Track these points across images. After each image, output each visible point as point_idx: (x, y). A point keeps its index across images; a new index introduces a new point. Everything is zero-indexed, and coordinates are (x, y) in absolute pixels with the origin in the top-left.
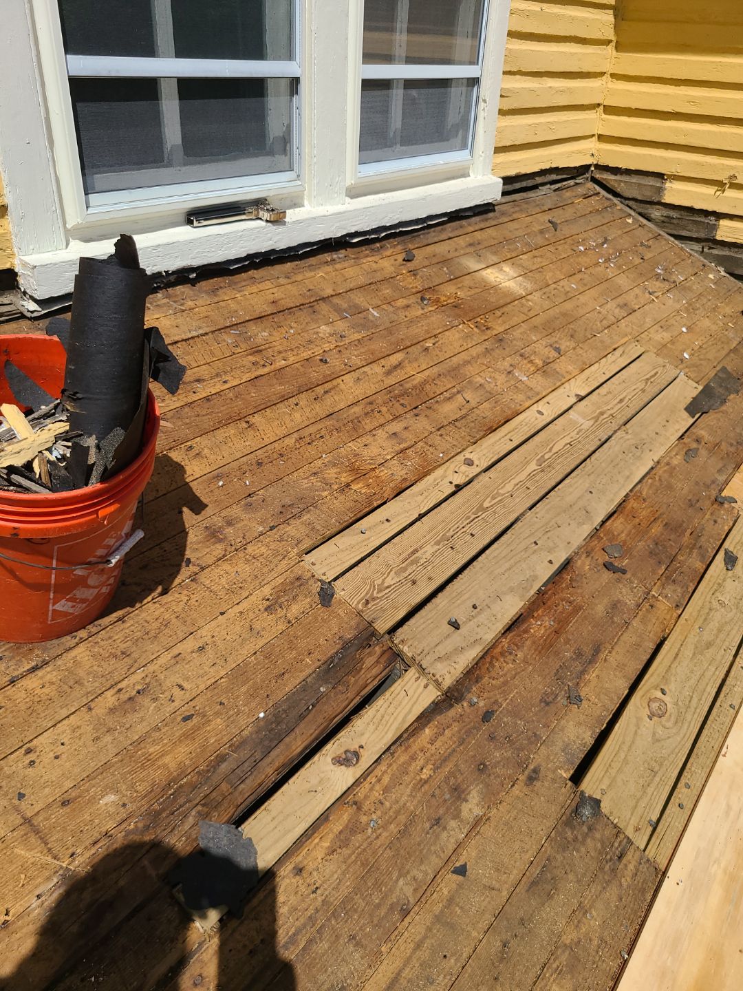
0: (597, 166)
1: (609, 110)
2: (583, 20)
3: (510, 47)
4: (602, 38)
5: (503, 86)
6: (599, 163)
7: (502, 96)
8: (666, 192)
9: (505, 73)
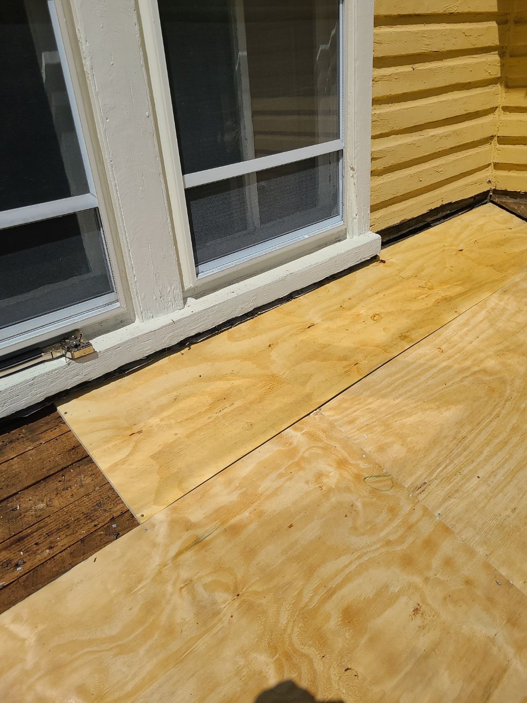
0: (495, 191)
1: (503, 140)
2: (465, 67)
3: (378, 112)
4: (489, 77)
5: (373, 150)
6: (497, 188)
7: (373, 159)
9: (373, 137)
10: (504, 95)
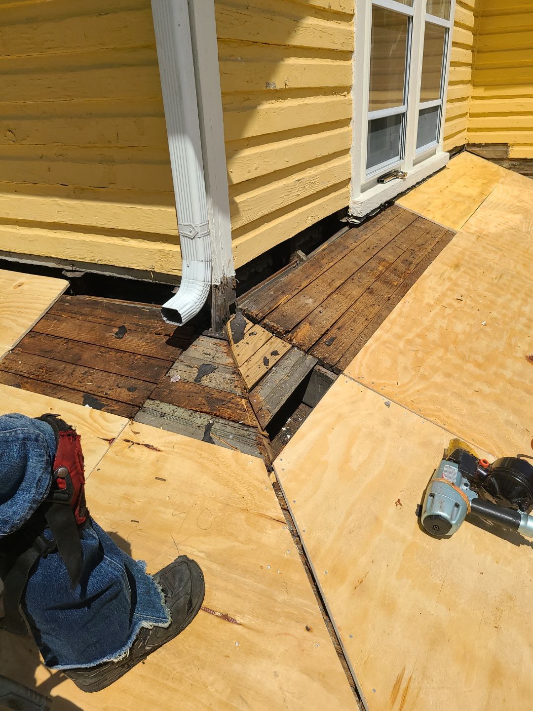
1: (472, 115)
4: (467, 80)
5: (447, 107)
6: (469, 143)
8: (510, 152)
9: (447, 101)
10: (472, 90)
